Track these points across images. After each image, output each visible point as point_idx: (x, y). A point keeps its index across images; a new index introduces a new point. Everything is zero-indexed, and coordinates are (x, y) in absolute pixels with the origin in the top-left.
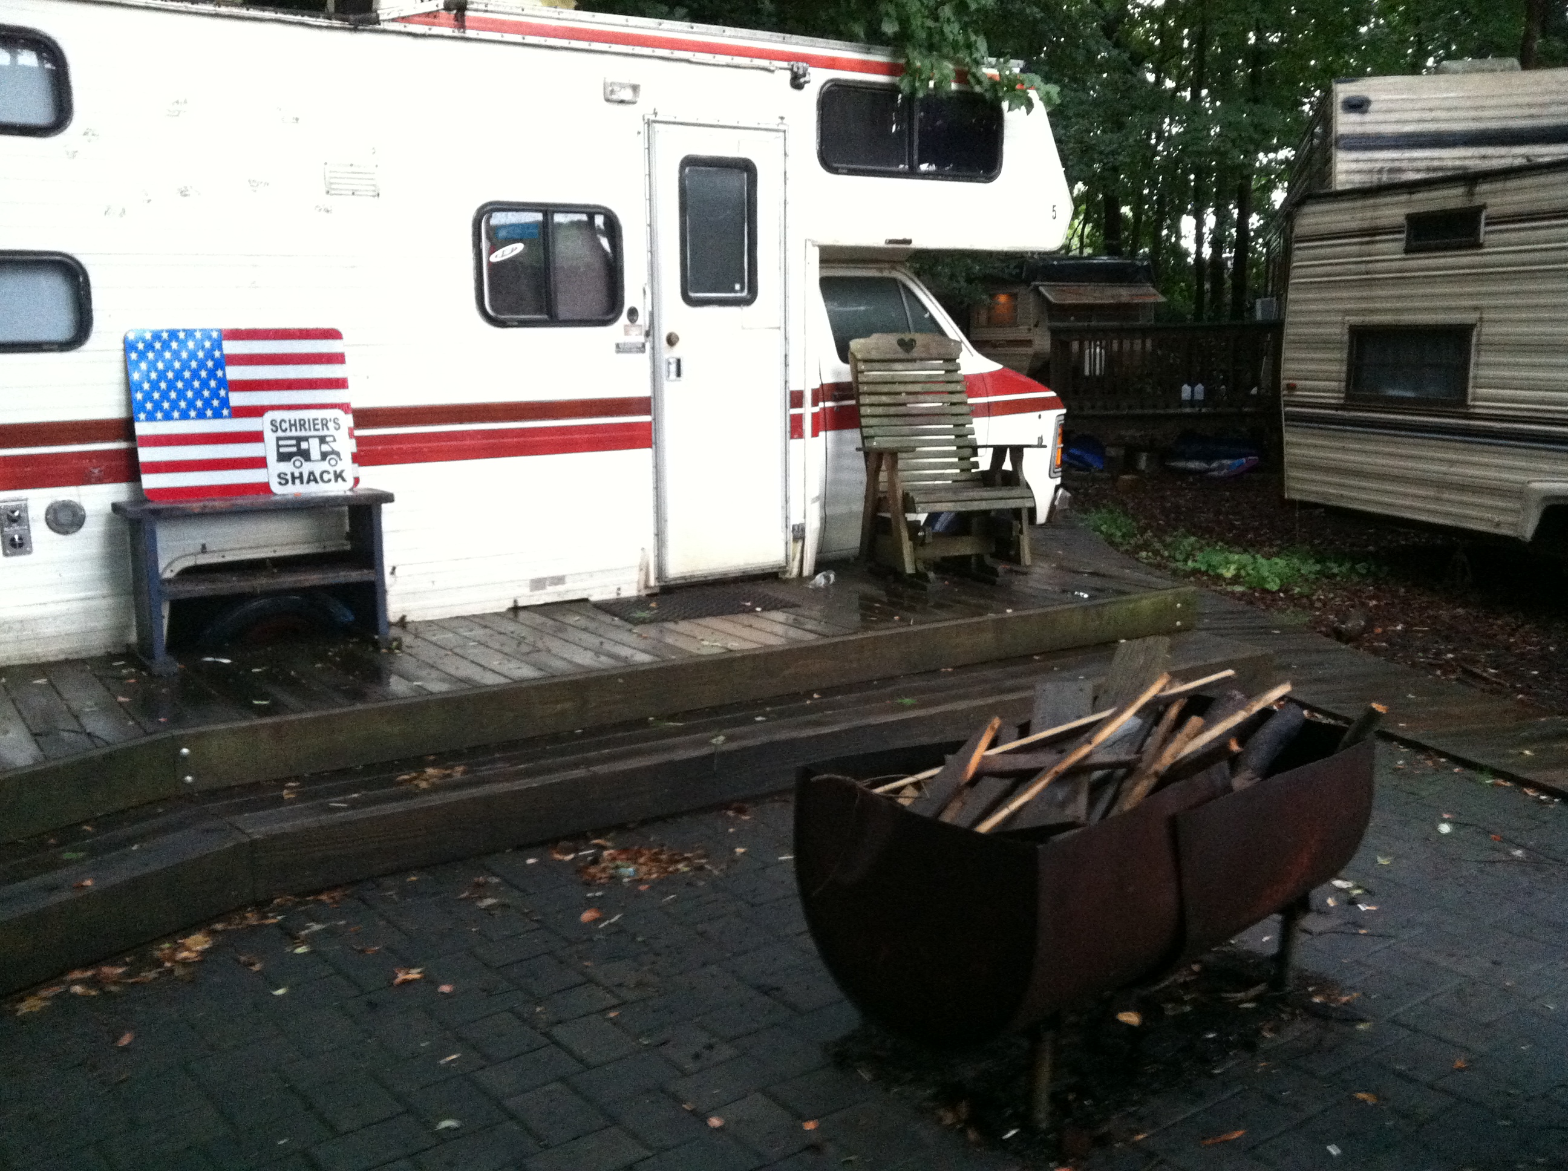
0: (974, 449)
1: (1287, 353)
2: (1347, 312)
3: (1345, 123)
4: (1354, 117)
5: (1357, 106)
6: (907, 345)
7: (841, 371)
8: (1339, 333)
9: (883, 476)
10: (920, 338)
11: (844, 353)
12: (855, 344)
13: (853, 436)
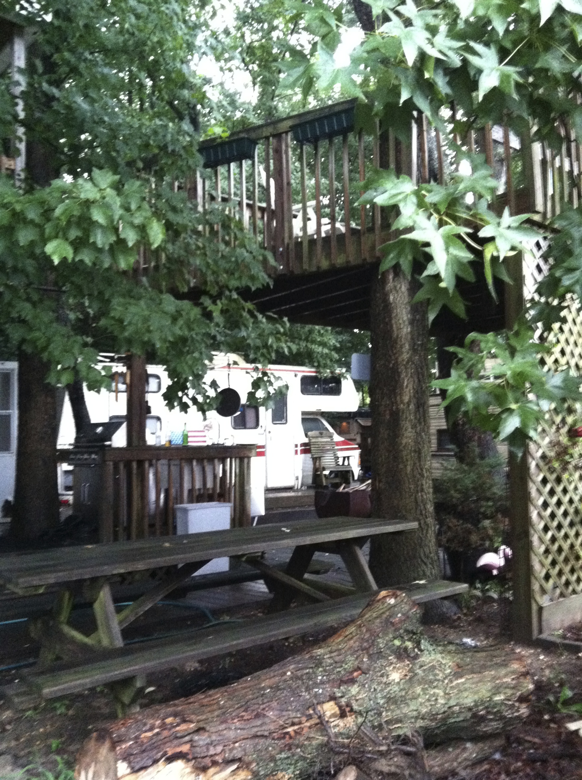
0: (338, 458)
2: (436, 426)
6: (321, 434)
7: (306, 440)
9: (317, 464)
10: (324, 432)
11: (306, 435)
12: (309, 433)
13: (309, 455)
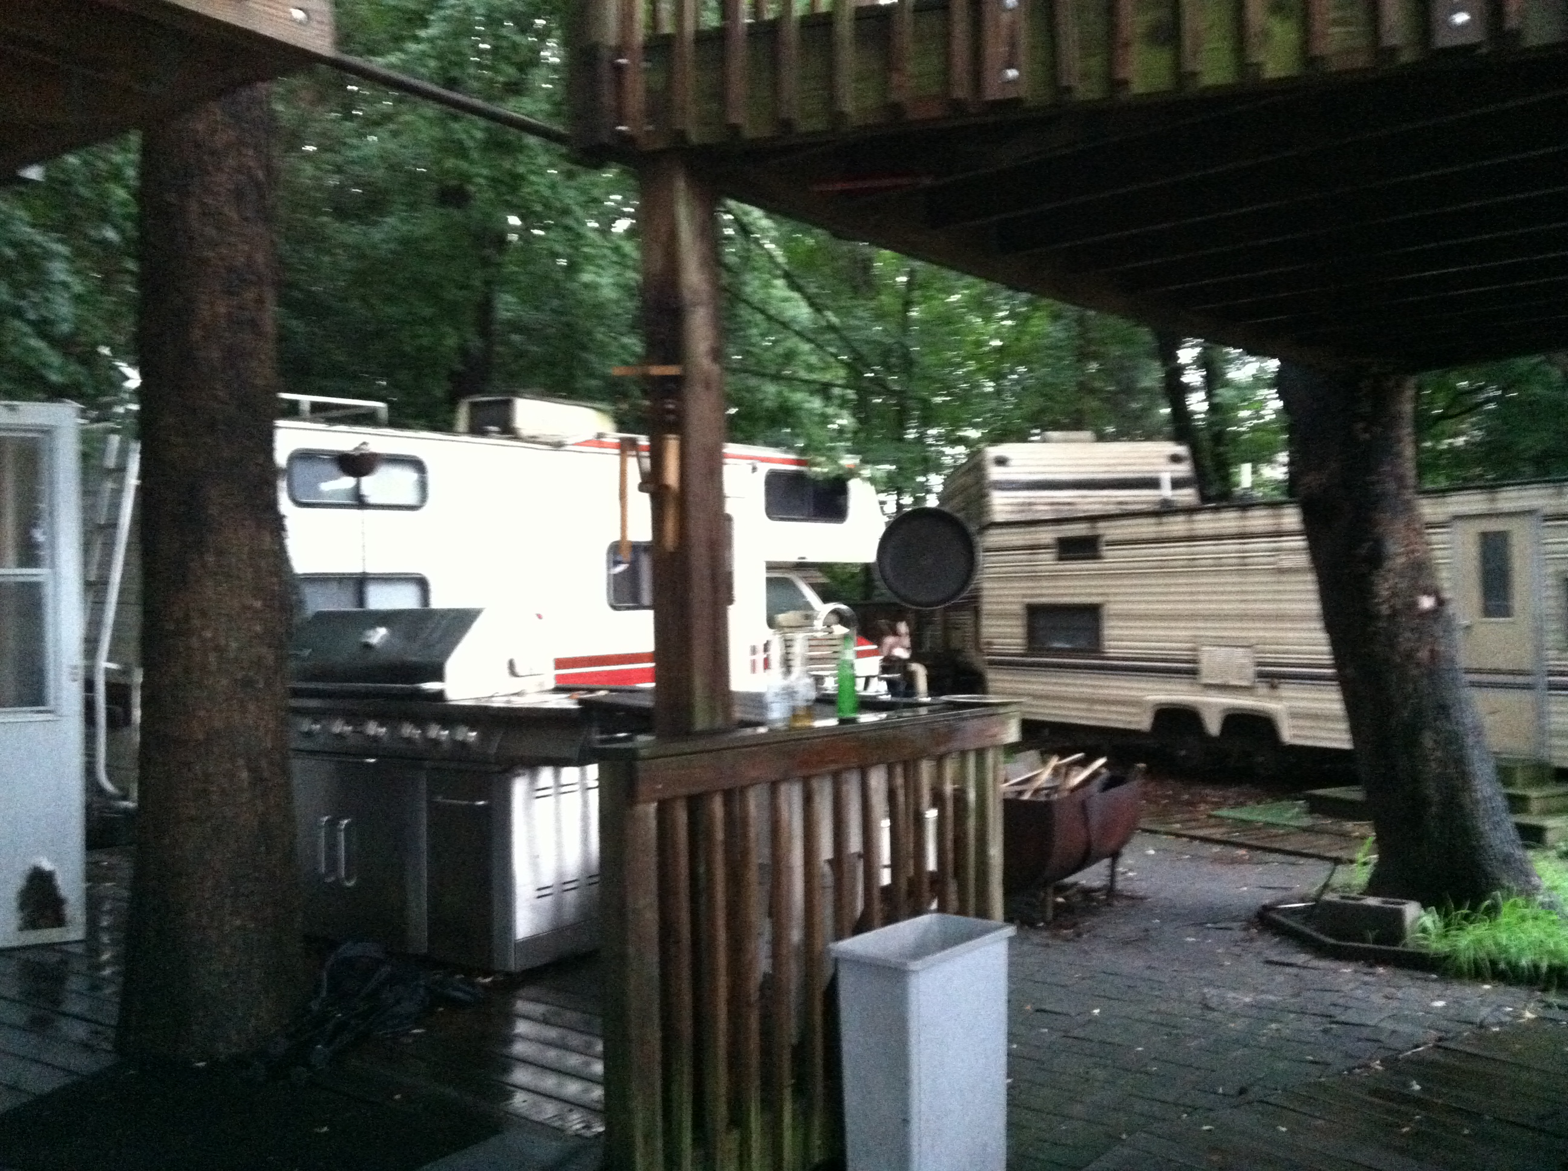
1: (985, 622)
2: (1024, 596)
3: (996, 473)
4: (1001, 469)
5: (1001, 462)
8: (1018, 608)
12: (781, 618)
